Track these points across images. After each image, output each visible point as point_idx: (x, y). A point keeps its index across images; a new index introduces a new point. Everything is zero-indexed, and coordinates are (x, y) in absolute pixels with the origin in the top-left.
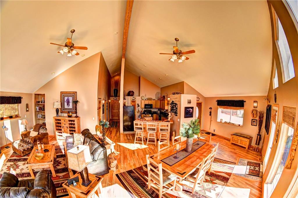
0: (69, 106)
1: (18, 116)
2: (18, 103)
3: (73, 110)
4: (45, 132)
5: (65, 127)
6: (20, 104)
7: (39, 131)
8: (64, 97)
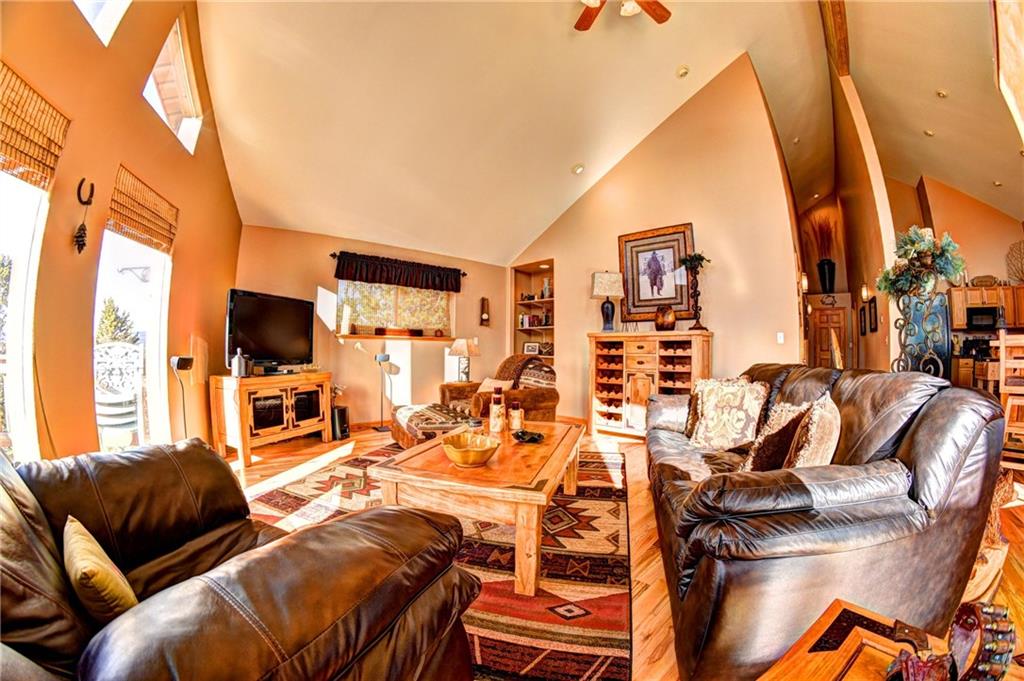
0: (659, 290)
1: (445, 334)
2: (448, 290)
3: (681, 303)
4: (544, 384)
5: (639, 375)
6: (454, 296)
7: (519, 378)
8: (638, 252)
